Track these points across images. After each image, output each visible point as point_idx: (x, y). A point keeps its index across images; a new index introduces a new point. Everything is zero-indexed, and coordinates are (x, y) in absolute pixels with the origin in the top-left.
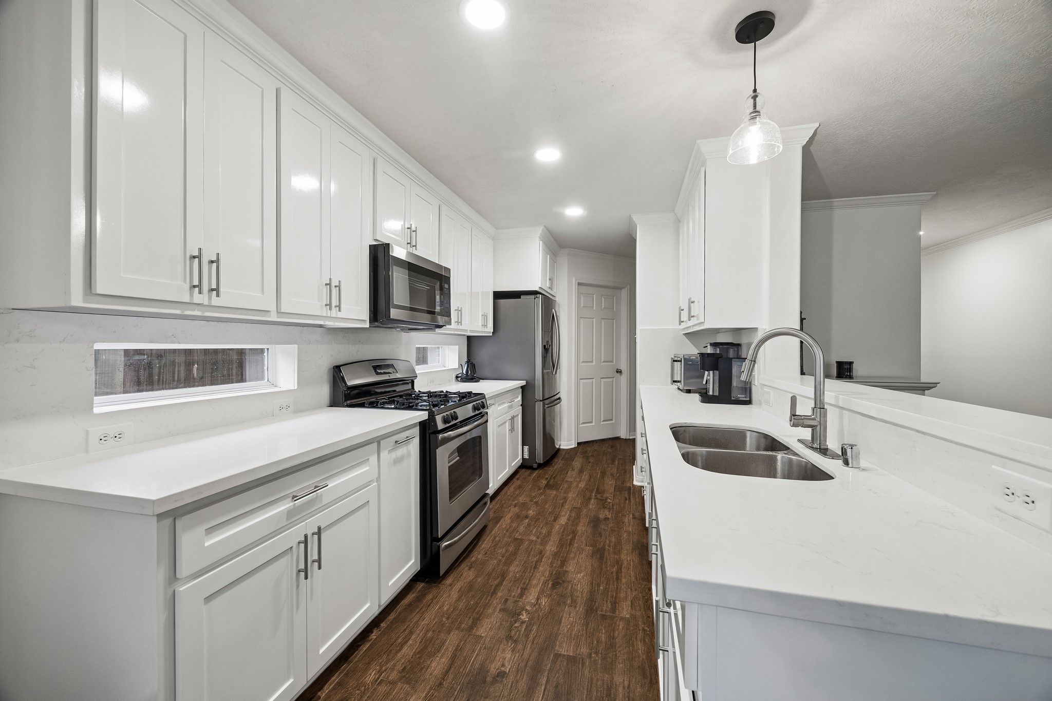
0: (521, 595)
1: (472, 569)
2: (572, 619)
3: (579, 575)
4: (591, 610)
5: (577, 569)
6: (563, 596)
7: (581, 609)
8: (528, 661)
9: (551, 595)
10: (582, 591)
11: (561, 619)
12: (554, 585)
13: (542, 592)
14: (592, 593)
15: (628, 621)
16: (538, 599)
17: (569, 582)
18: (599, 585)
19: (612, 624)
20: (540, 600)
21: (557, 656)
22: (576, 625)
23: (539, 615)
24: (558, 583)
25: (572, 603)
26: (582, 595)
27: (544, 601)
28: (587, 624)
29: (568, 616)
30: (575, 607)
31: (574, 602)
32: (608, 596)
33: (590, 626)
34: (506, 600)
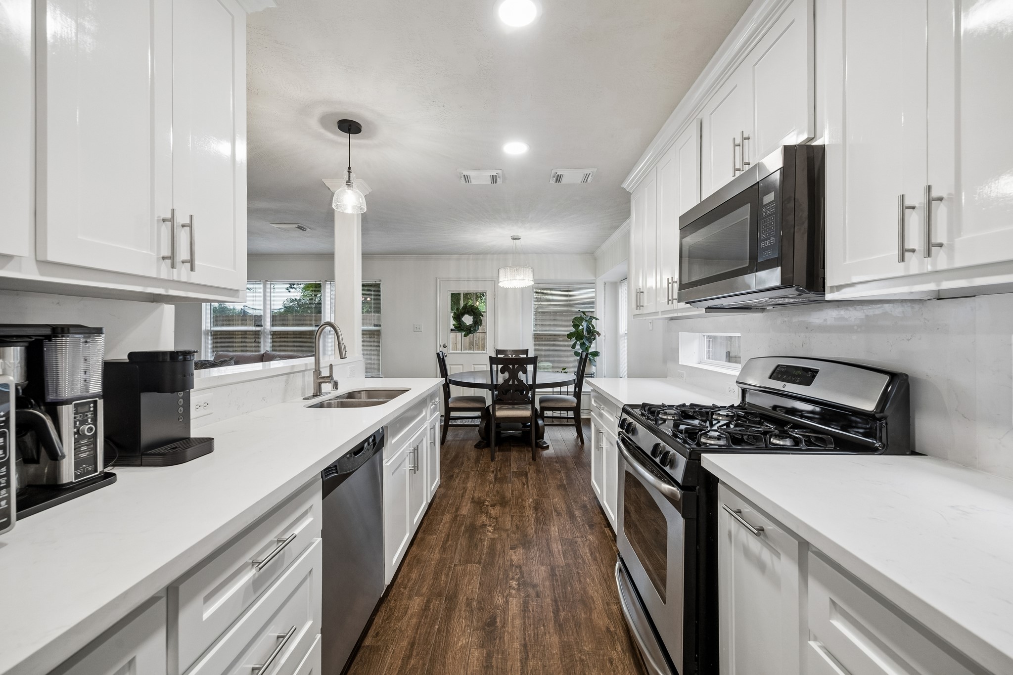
0: (525, 603)
1: (604, 629)
2: (470, 588)
3: (464, 642)
4: (452, 599)
5: (467, 653)
6: (481, 609)
7: (462, 598)
8: (499, 557)
9: (494, 608)
10: (460, 618)
11: (480, 586)
12: (492, 622)
13: (505, 611)
14: (448, 617)
15: (418, 594)
16: (507, 602)
17: (477, 629)
18: (439, 630)
19: (433, 589)
20: (504, 601)
21: (479, 562)
22: (466, 583)
23: (501, 586)
24: (489, 625)
25: (471, 602)
26: (460, 613)
27: (499, 601)
28: (456, 585)
29: (474, 589)
30: (467, 599)
31: (468, 604)
32: (431, 617)
33: (454, 584)
34: (538, 596)
